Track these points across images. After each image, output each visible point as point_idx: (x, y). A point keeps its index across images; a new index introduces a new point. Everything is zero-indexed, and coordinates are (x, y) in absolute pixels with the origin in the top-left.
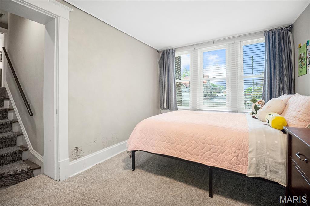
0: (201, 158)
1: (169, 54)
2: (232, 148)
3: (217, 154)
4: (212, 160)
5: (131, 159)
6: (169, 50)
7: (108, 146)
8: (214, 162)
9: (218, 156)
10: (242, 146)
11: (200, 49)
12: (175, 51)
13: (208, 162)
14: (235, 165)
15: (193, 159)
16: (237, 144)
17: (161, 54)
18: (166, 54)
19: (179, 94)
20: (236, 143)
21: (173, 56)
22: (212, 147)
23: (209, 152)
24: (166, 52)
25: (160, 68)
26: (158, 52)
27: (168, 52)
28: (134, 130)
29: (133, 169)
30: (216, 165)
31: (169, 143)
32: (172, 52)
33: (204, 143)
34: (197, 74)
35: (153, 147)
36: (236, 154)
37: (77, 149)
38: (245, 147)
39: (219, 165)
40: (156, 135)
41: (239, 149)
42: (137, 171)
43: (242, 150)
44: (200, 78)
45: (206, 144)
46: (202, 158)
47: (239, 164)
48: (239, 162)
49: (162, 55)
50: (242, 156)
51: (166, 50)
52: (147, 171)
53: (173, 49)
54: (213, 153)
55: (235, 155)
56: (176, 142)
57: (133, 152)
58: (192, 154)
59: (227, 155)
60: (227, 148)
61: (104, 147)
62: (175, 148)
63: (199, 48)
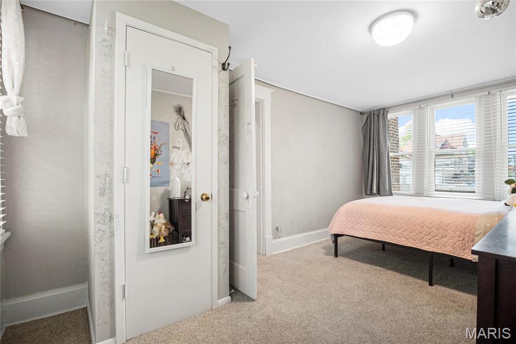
0: (418, 243)
1: (378, 117)
2: (456, 232)
3: (438, 238)
4: (432, 245)
5: (333, 245)
6: (379, 110)
7: (303, 232)
8: (434, 247)
9: (439, 240)
10: (469, 230)
11: (429, 107)
12: (387, 112)
13: (427, 247)
14: (459, 250)
15: (409, 244)
16: (463, 228)
17: (365, 117)
18: (374, 117)
19: (395, 174)
20: (461, 227)
21: (385, 118)
22: (433, 231)
23: (429, 236)
24: (374, 114)
25: (364, 137)
26: (361, 113)
27: (377, 113)
28: (337, 213)
29: (336, 255)
30: (436, 249)
31: (380, 228)
32: (383, 114)
33: (422, 227)
34: (425, 143)
35: (361, 232)
36: (461, 239)
37: (277, 228)
38: (472, 231)
39: (440, 250)
40: (364, 219)
41: (465, 233)
42: (340, 258)
43: (467, 234)
44: (430, 149)
45: (425, 228)
46: (421, 243)
47: (464, 250)
48: (464, 247)
49: (368, 118)
50: (468, 240)
51: (374, 111)
52: (352, 259)
53: (384, 109)
54: (434, 237)
55: (459, 239)
56: (389, 226)
57: (336, 236)
58: (407, 239)
59: (450, 239)
60: (450, 231)
61: (299, 232)
62: (388, 233)
63: (427, 106)
